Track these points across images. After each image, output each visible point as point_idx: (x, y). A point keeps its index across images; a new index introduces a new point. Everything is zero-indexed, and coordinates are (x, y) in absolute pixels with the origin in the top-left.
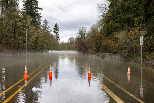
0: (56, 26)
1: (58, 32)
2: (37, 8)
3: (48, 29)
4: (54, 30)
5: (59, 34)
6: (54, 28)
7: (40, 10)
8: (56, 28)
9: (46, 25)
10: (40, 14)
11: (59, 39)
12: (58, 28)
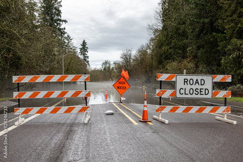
0: (84, 44)
1: (86, 53)
2: (60, 20)
3: (71, 48)
4: (81, 50)
5: (88, 57)
6: (81, 47)
7: (64, 22)
8: (84, 48)
9: (69, 43)
10: (65, 29)
11: (89, 64)
12: (87, 48)
